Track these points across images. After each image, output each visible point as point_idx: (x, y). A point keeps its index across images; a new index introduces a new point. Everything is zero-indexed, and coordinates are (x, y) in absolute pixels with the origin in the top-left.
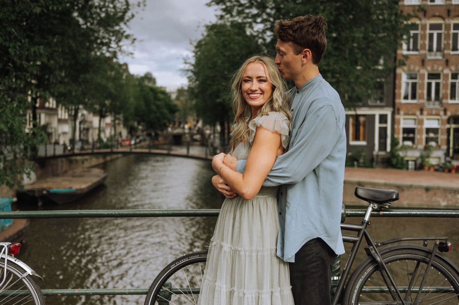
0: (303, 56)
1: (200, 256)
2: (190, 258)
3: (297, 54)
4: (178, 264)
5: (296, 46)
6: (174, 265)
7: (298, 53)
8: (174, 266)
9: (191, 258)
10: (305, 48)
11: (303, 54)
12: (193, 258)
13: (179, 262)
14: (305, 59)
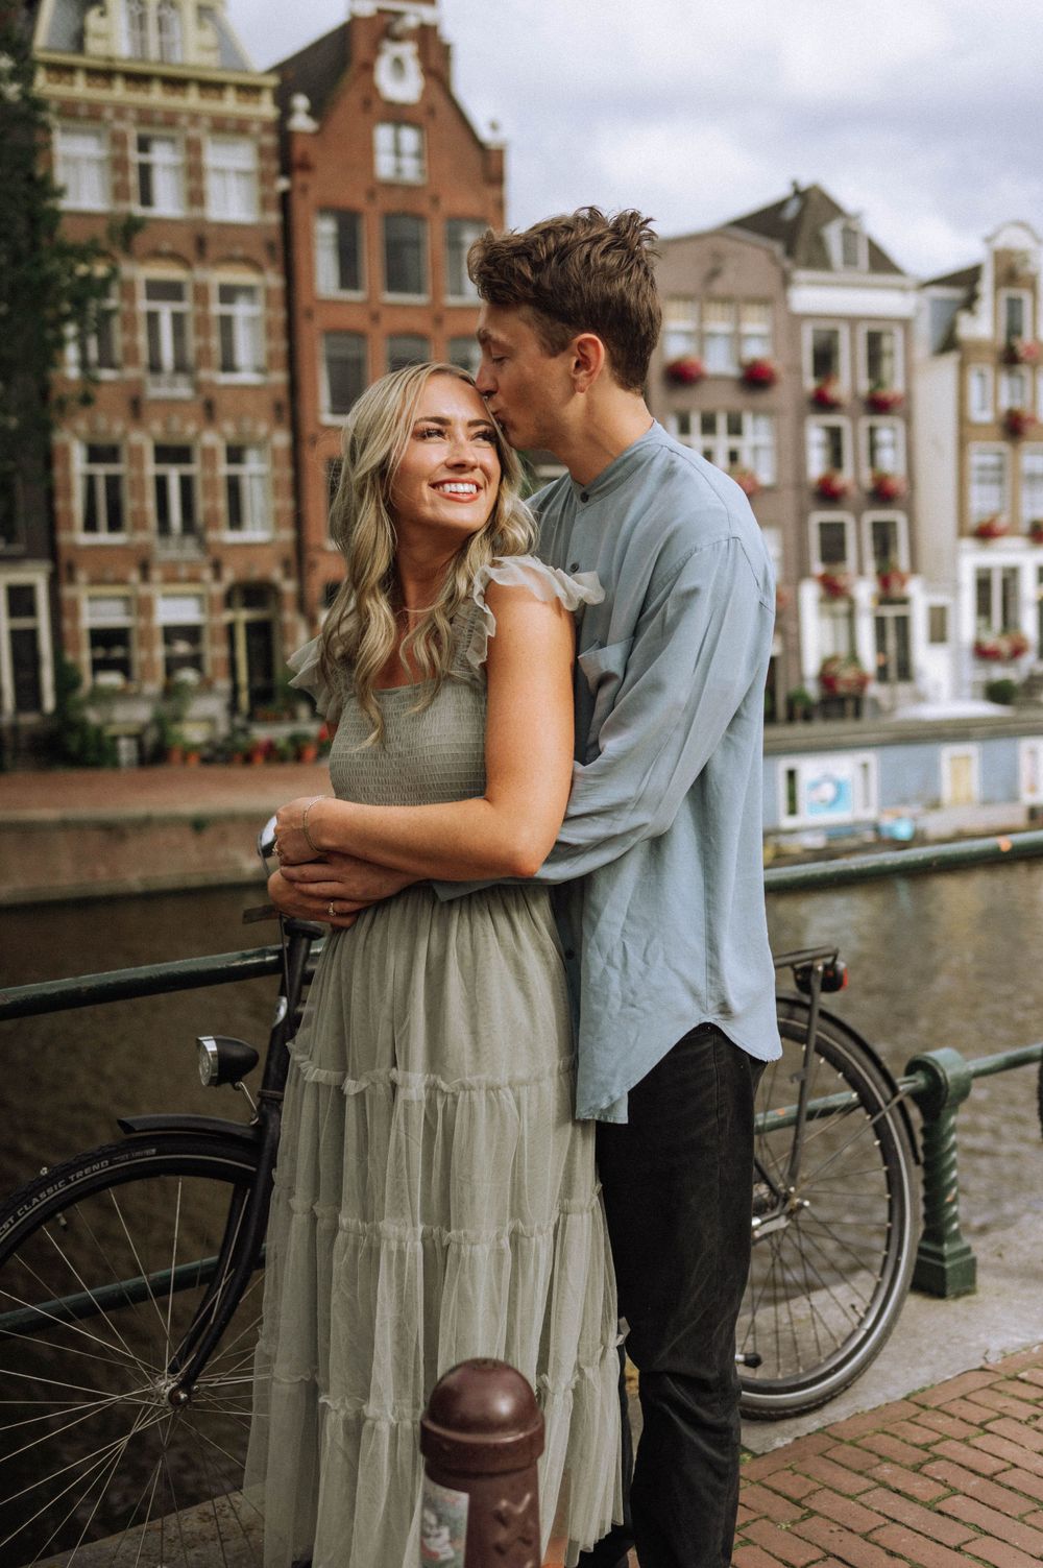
0: (574, 360)
1: (110, 1164)
2: (72, 1177)
3: (553, 354)
4: (26, 1212)
5: (547, 320)
6: (11, 1220)
7: (555, 347)
8: (11, 1225)
9: (76, 1179)
10: (583, 332)
11: (573, 354)
12: (84, 1175)
13: (29, 1203)
14: (584, 372)
